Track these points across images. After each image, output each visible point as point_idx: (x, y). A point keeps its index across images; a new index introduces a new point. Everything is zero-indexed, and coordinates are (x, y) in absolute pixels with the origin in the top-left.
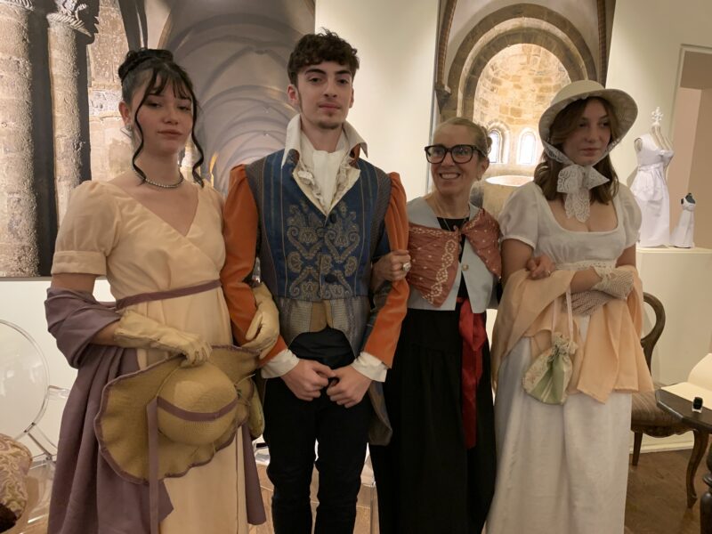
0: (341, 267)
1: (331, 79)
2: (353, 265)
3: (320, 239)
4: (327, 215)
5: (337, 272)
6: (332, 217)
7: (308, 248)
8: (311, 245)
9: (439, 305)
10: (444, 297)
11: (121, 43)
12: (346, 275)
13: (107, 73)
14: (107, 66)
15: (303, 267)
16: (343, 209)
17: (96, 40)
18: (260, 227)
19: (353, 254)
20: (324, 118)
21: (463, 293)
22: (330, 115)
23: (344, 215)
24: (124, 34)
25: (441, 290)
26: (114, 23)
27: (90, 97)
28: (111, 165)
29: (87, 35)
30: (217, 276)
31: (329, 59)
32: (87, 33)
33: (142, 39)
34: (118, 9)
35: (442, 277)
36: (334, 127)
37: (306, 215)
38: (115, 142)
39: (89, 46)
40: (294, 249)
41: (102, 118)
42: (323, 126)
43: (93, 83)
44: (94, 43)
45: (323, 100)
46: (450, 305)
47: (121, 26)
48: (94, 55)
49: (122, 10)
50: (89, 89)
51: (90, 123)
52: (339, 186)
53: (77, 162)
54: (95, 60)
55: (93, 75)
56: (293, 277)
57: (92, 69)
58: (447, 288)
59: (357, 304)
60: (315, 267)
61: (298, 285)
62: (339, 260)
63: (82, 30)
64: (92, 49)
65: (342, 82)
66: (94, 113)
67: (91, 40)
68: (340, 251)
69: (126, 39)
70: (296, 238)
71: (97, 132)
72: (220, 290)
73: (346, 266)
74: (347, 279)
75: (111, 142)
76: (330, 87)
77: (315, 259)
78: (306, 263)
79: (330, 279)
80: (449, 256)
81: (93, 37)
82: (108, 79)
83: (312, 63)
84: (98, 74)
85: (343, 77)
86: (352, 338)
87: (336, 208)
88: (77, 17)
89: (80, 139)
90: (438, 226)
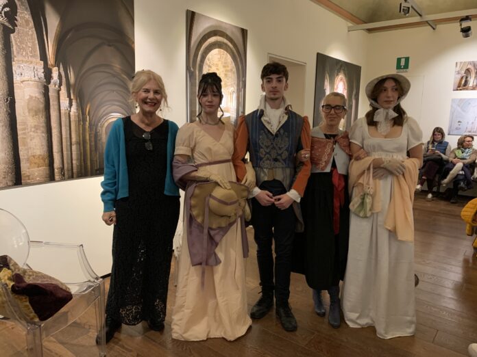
0: (280, 155)
1: (275, 81)
2: (285, 155)
3: (272, 144)
4: (274, 134)
5: (279, 157)
6: (277, 135)
7: (267, 147)
8: (269, 146)
9: (323, 170)
10: (326, 166)
11: (32, 35)
12: (283, 158)
13: (24, 53)
14: (24, 49)
15: (265, 155)
16: (282, 131)
17: (16, 31)
18: (249, 140)
19: (286, 150)
20: (272, 96)
21: (334, 165)
22: (275, 94)
23: (282, 134)
24: (34, 29)
25: (324, 164)
26: (27, 21)
27: (14, 68)
28: (29, 113)
29: (10, 28)
30: (230, 158)
31: (273, 73)
32: (10, 26)
33: (44, 33)
34: (29, 13)
35: (325, 158)
36: (276, 99)
37: (266, 134)
38: (31, 97)
39: (12, 35)
40: (262, 148)
41: (22, 82)
42: (272, 99)
43: (15, 59)
44: (15, 34)
45: (271, 89)
46: (328, 170)
47: (32, 24)
48: (16, 41)
49: (31, 14)
50: (13, 63)
51: (15, 85)
52: (280, 122)
53: (7, 111)
54: (16, 44)
55: (15, 53)
56: (261, 159)
57: (15, 50)
58: (327, 163)
59: (288, 171)
60: (270, 155)
61: (264, 162)
62: (280, 152)
63: (7, 24)
64: (14, 37)
65: (280, 81)
66: (17, 79)
67: (13, 31)
68: (280, 149)
69: (35, 32)
70: (263, 143)
71: (19, 91)
72: (231, 163)
73: (283, 155)
74: (283, 160)
75: (28, 97)
76: (274, 83)
77: (270, 152)
78: (267, 153)
79: (276, 160)
80: (328, 150)
81: (14, 29)
82: (24, 57)
83: (268, 75)
84: (18, 53)
85: (280, 79)
86: (286, 184)
87: (278, 131)
88: (3, 15)
89: (9, 95)
90: (324, 137)
